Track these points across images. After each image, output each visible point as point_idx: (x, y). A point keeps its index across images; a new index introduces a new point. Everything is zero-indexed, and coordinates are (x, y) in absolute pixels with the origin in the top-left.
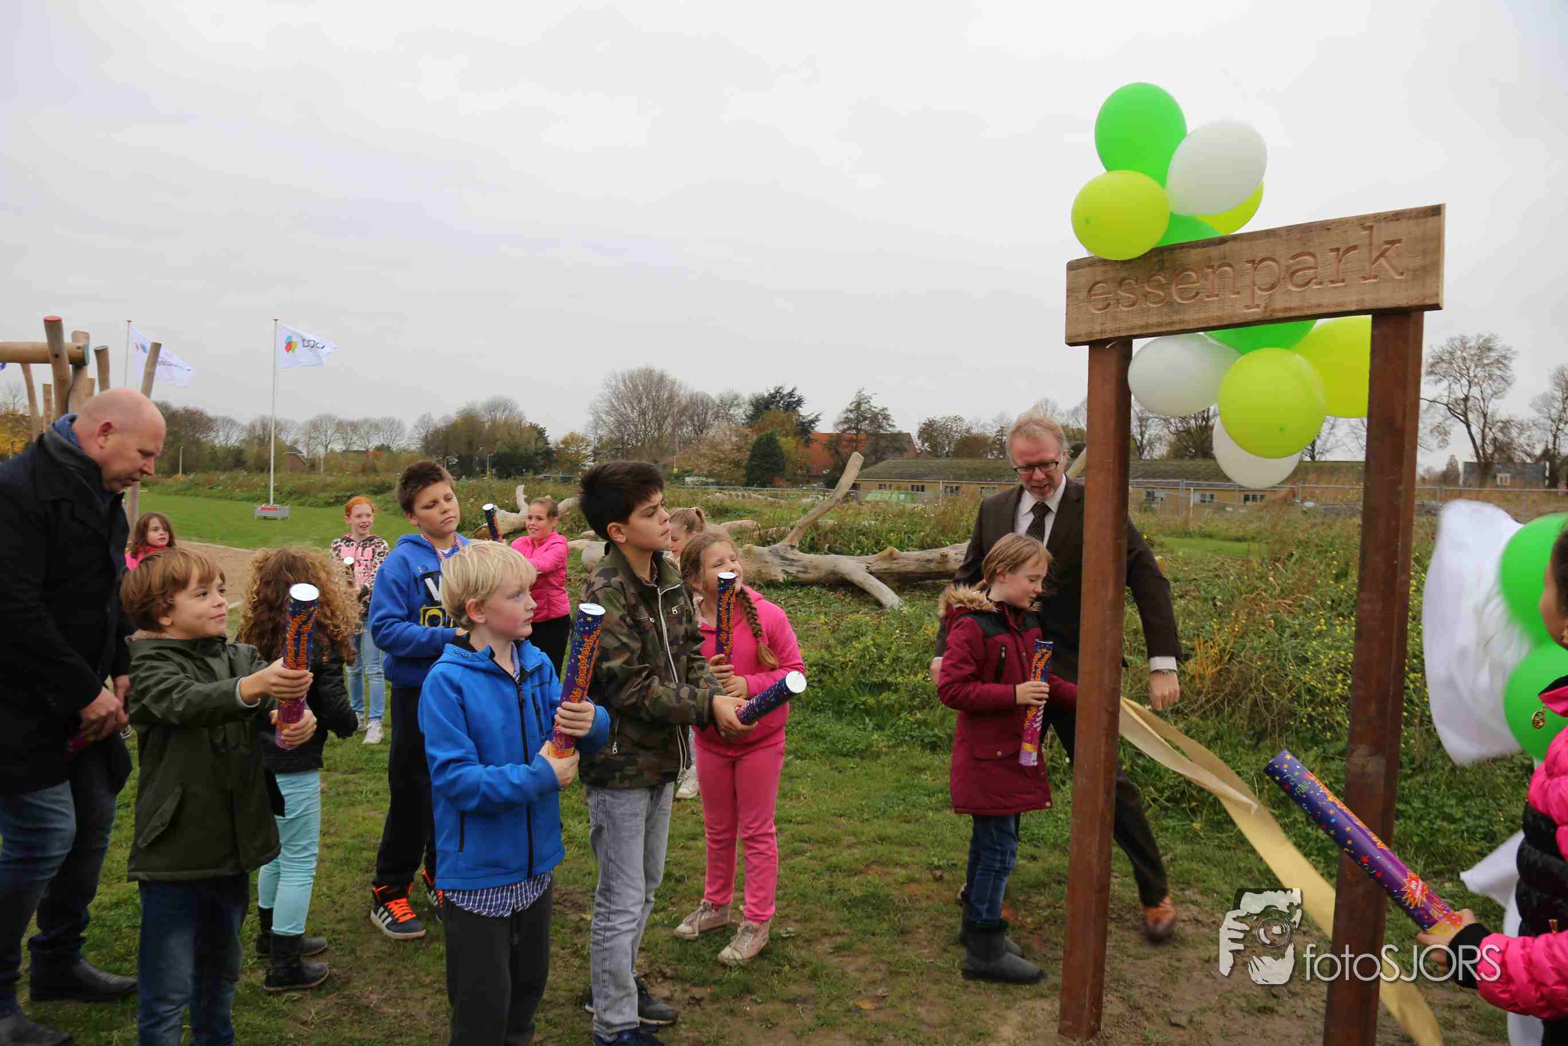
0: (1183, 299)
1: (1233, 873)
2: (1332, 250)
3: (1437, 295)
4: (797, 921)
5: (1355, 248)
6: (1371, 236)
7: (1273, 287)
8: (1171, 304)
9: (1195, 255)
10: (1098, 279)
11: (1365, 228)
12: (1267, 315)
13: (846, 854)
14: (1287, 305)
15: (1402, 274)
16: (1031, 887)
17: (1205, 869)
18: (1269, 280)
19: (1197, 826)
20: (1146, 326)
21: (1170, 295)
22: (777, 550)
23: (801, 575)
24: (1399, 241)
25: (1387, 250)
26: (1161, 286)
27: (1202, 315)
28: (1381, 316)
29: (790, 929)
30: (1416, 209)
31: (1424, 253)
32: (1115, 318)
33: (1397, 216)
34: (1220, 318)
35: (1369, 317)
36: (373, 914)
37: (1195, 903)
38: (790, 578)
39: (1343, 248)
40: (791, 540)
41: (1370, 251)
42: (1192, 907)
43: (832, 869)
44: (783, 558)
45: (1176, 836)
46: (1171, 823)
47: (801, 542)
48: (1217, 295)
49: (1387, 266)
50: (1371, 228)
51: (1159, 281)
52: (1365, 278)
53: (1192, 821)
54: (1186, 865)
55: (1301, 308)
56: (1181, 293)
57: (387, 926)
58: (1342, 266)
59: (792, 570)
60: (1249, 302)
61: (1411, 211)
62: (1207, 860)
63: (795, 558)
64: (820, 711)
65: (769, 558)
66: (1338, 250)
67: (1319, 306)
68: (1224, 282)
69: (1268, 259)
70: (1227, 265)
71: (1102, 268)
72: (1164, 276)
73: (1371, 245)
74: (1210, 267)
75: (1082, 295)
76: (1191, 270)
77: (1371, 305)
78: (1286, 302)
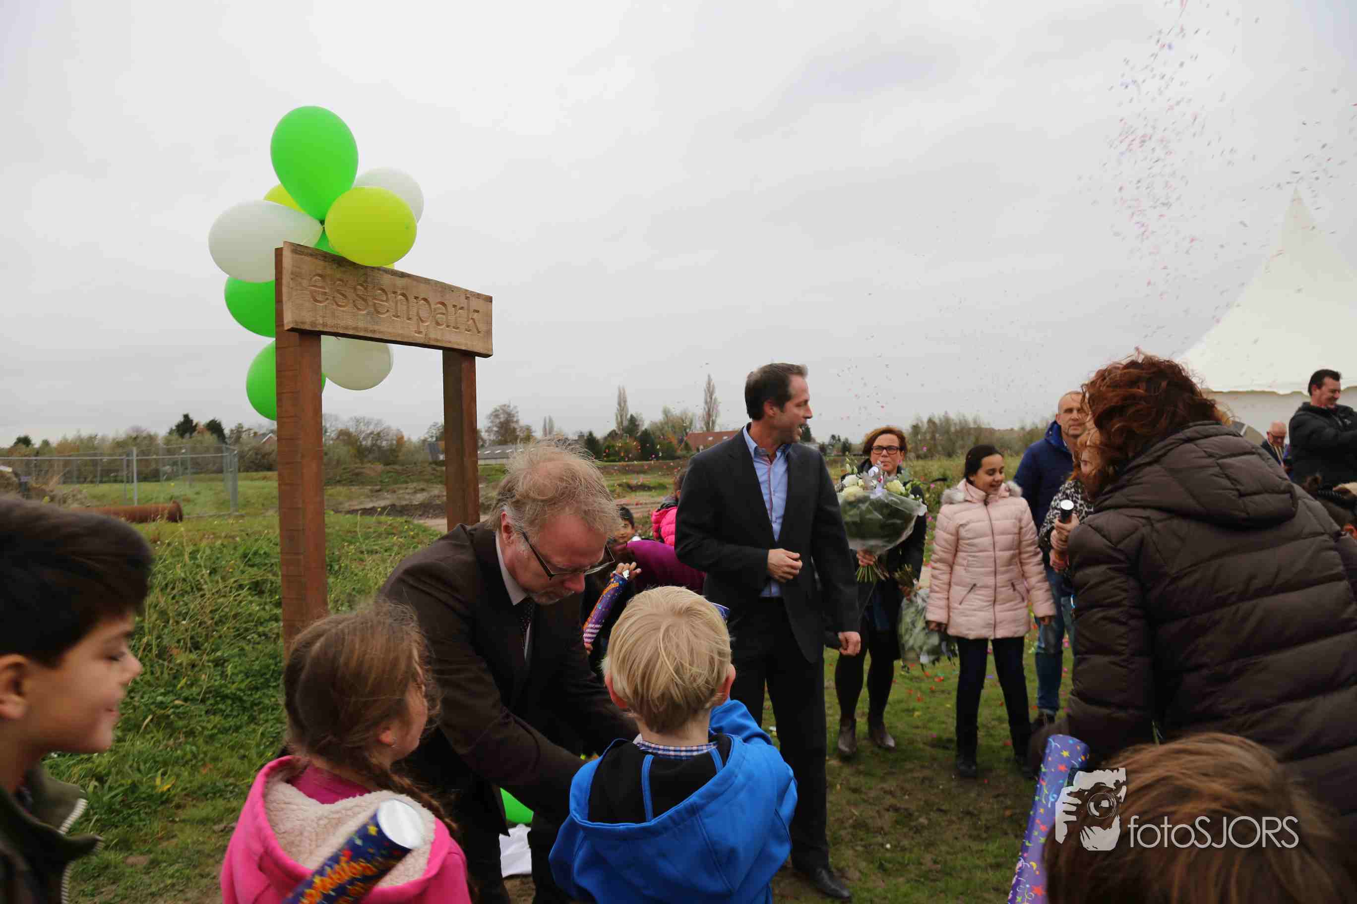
5: (462, 308)
6: (469, 304)
7: (427, 321)
8: (372, 314)
11: (466, 298)
14: (436, 337)
15: (480, 332)
18: (426, 316)
24: (478, 312)
25: (474, 315)
27: (390, 330)
28: (465, 356)
31: (487, 322)
32: (333, 315)
33: (479, 296)
34: (402, 336)
39: (457, 306)
41: (468, 313)
48: (399, 317)
49: (474, 326)
50: (469, 298)
52: (465, 330)
55: (442, 341)
58: (457, 318)
60: (417, 329)
61: (482, 295)
66: (454, 306)
67: (450, 342)
68: (402, 308)
69: (425, 300)
70: (403, 295)
71: (322, 263)
72: (366, 289)
73: (468, 310)
74: (395, 293)
75: (305, 283)
76: (383, 290)
77: (470, 349)
78: (435, 334)
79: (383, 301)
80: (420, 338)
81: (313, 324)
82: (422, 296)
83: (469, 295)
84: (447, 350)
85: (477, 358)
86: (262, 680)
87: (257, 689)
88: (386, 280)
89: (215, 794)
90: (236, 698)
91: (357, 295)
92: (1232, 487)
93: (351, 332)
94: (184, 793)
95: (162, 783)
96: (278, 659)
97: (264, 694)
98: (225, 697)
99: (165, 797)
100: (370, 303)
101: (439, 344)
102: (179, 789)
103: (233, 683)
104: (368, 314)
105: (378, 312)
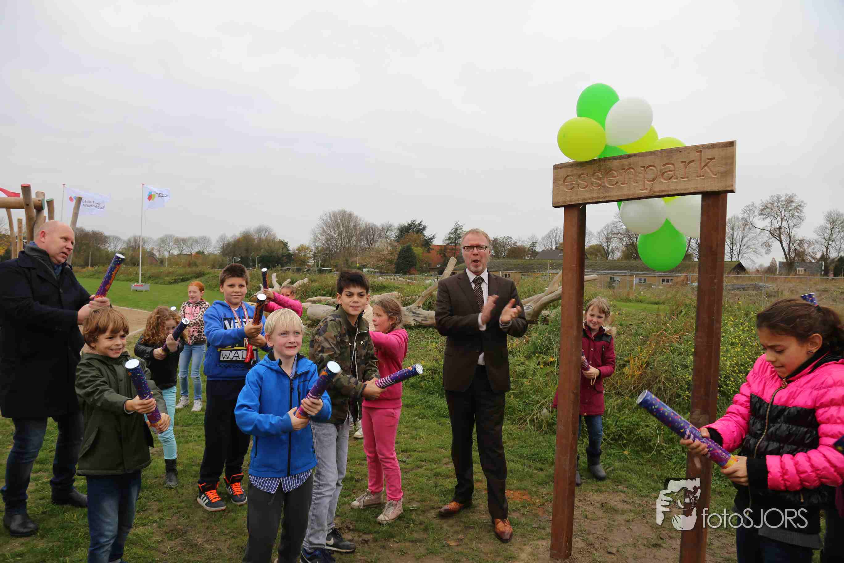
0: (610, 185)
1: (644, 478)
2: (682, 162)
3: (732, 186)
4: (418, 501)
5: (693, 161)
6: (701, 155)
7: (653, 180)
8: (604, 187)
9: (616, 163)
10: (568, 174)
11: (698, 152)
12: (651, 194)
13: (444, 467)
14: (661, 189)
15: (716, 175)
16: (539, 484)
17: (629, 475)
18: (653, 176)
19: (626, 453)
20: (592, 198)
21: (604, 182)
22: (411, 308)
23: (423, 322)
24: (714, 158)
25: (709, 162)
26: (599, 179)
27: (619, 193)
28: (706, 195)
29: (414, 505)
30: (722, 143)
31: (726, 164)
32: (577, 194)
33: (713, 146)
34: (628, 195)
35: (700, 196)
36: (198, 499)
37: (622, 492)
38: (418, 324)
39: (687, 162)
40: (419, 303)
41: (701, 163)
42: (622, 494)
43: (437, 475)
44: (414, 313)
45: (616, 458)
46: (613, 451)
47: (423, 304)
48: (627, 184)
49: (709, 171)
50: (701, 152)
51: (598, 176)
52: (698, 176)
53: (624, 451)
54: (620, 472)
55: (668, 191)
56: (610, 182)
57: (206, 504)
58: (687, 170)
59: (419, 319)
60: (642, 188)
61: (719, 144)
62: (631, 471)
63: (420, 313)
64: (432, 394)
65: (406, 313)
66: (685, 162)
67: (676, 190)
68: (629, 177)
69: (652, 166)
70: (632, 168)
71: (570, 169)
72: (601, 173)
73: (700, 160)
77: (701, 190)
78: (660, 187)
79: (616, 177)
80: (645, 192)
81: (565, 202)
82: (648, 164)
83: (699, 149)
91: (595, 179)
93: (588, 201)
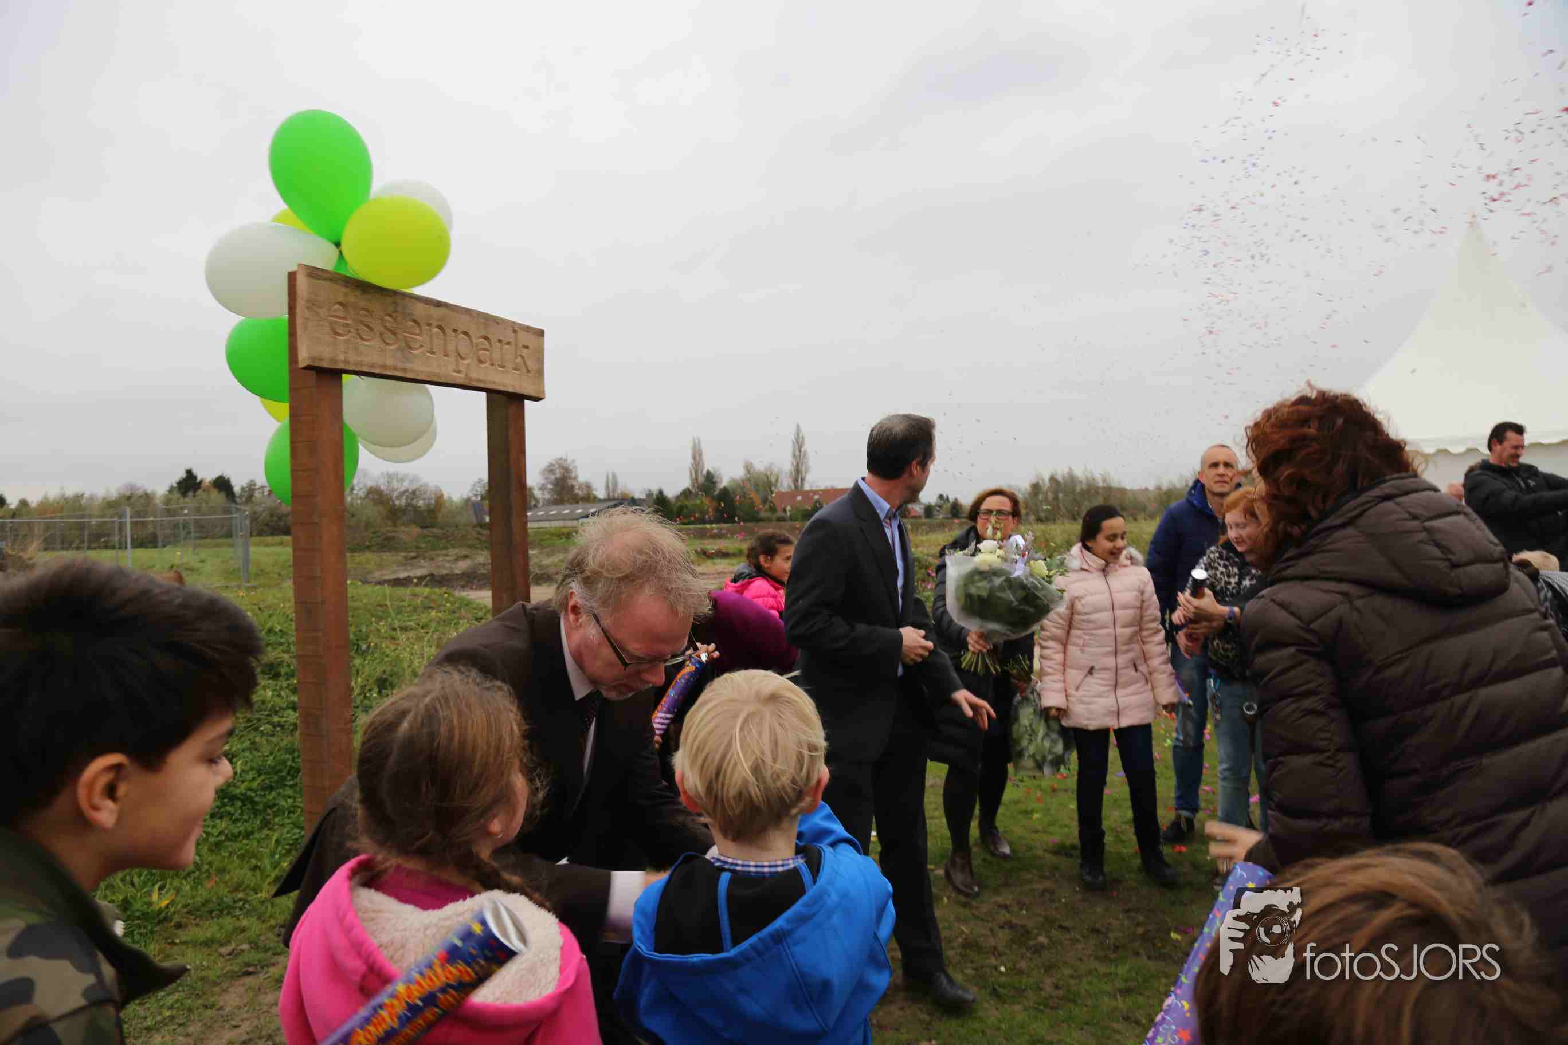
2: (499, 340)
5: (508, 343)
6: (516, 337)
7: (468, 358)
11: (514, 332)
15: (530, 372)
18: (467, 352)
20: (384, 367)
24: (527, 347)
25: (523, 351)
27: (427, 369)
30: (534, 328)
31: (538, 360)
32: (356, 349)
33: (528, 329)
34: (438, 375)
39: (503, 342)
41: (517, 349)
49: (523, 364)
51: (391, 323)
52: (513, 369)
58: (503, 355)
60: (455, 367)
67: (494, 383)
68: (438, 343)
69: (465, 333)
70: (440, 327)
71: (344, 290)
72: (395, 320)
73: (516, 345)
74: (429, 325)
75: (323, 312)
76: (415, 321)
77: (519, 390)
78: (477, 374)
79: (418, 335)
80: (460, 378)
81: (334, 361)
82: (462, 328)
83: (516, 328)
84: (491, 392)
85: (526, 402)
86: (276, 778)
87: (271, 788)
88: (419, 310)
89: (221, 911)
90: (245, 799)
91: (386, 328)
92: (1443, 556)
93: (377, 371)
94: (185, 910)
95: (160, 898)
96: (296, 754)
97: (279, 794)
98: (233, 798)
99: (163, 915)
100: (400, 336)
101: (482, 385)
102: (179, 906)
103: (243, 782)
104: (399, 349)
105: (410, 348)
